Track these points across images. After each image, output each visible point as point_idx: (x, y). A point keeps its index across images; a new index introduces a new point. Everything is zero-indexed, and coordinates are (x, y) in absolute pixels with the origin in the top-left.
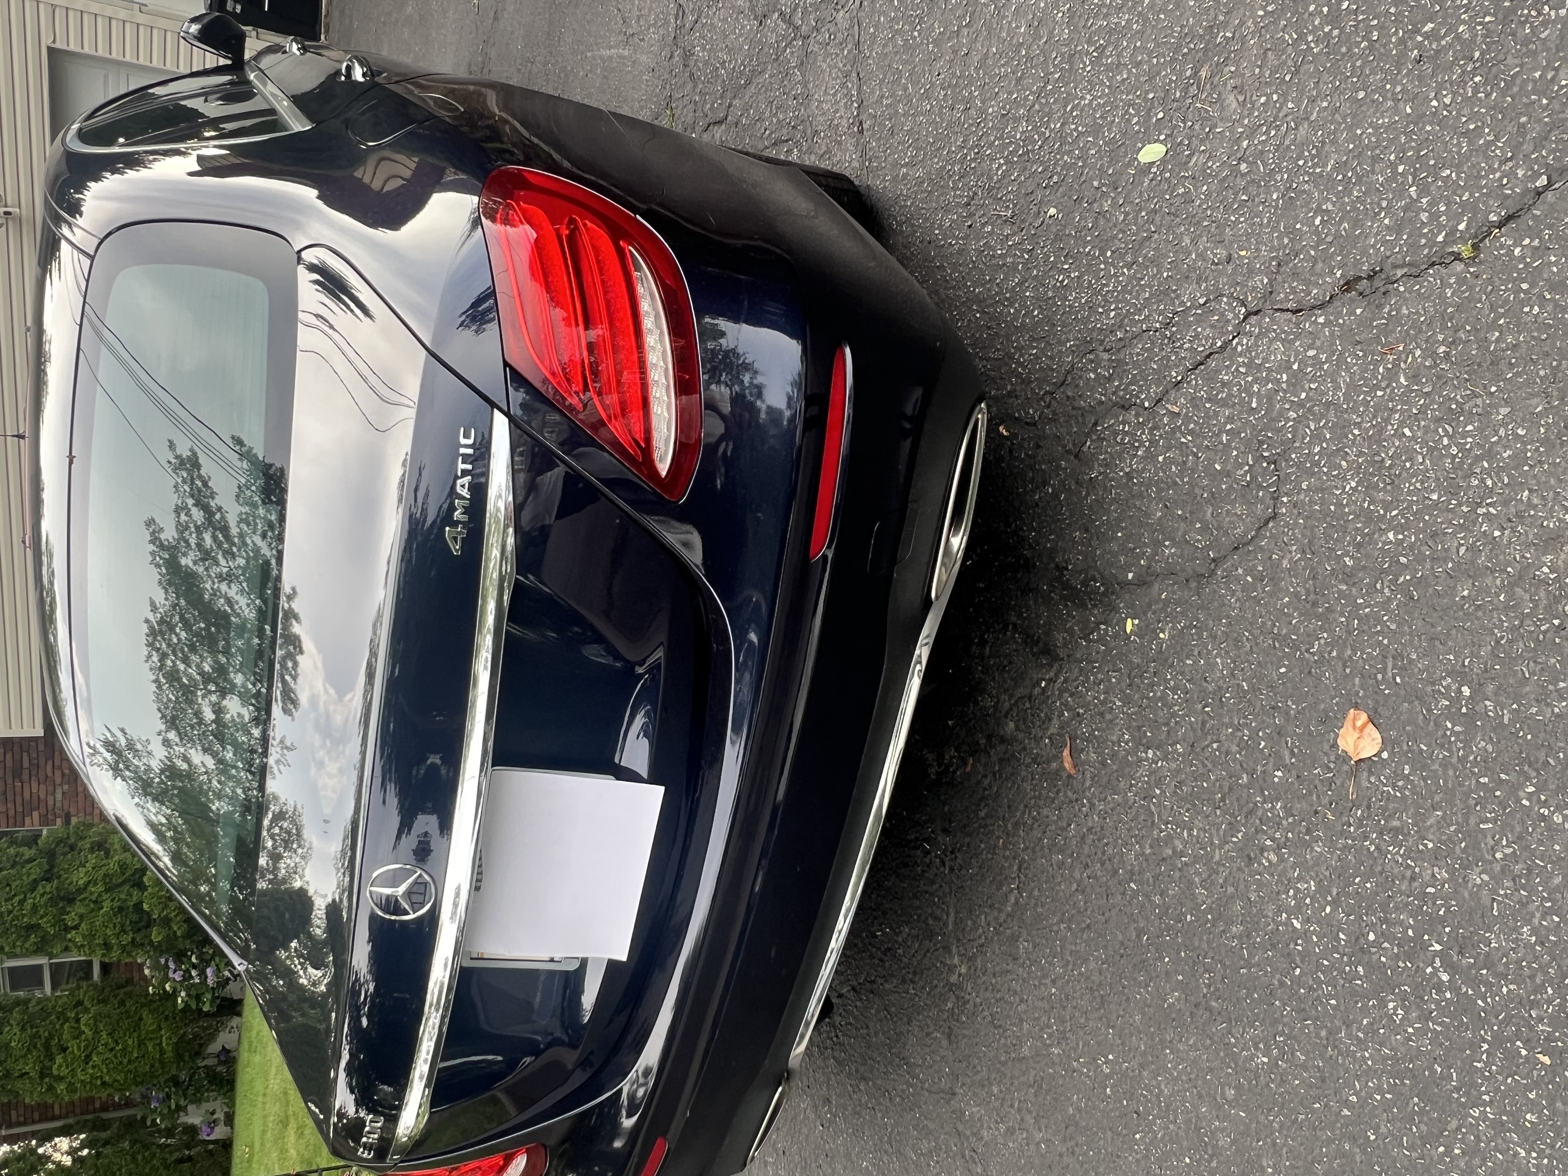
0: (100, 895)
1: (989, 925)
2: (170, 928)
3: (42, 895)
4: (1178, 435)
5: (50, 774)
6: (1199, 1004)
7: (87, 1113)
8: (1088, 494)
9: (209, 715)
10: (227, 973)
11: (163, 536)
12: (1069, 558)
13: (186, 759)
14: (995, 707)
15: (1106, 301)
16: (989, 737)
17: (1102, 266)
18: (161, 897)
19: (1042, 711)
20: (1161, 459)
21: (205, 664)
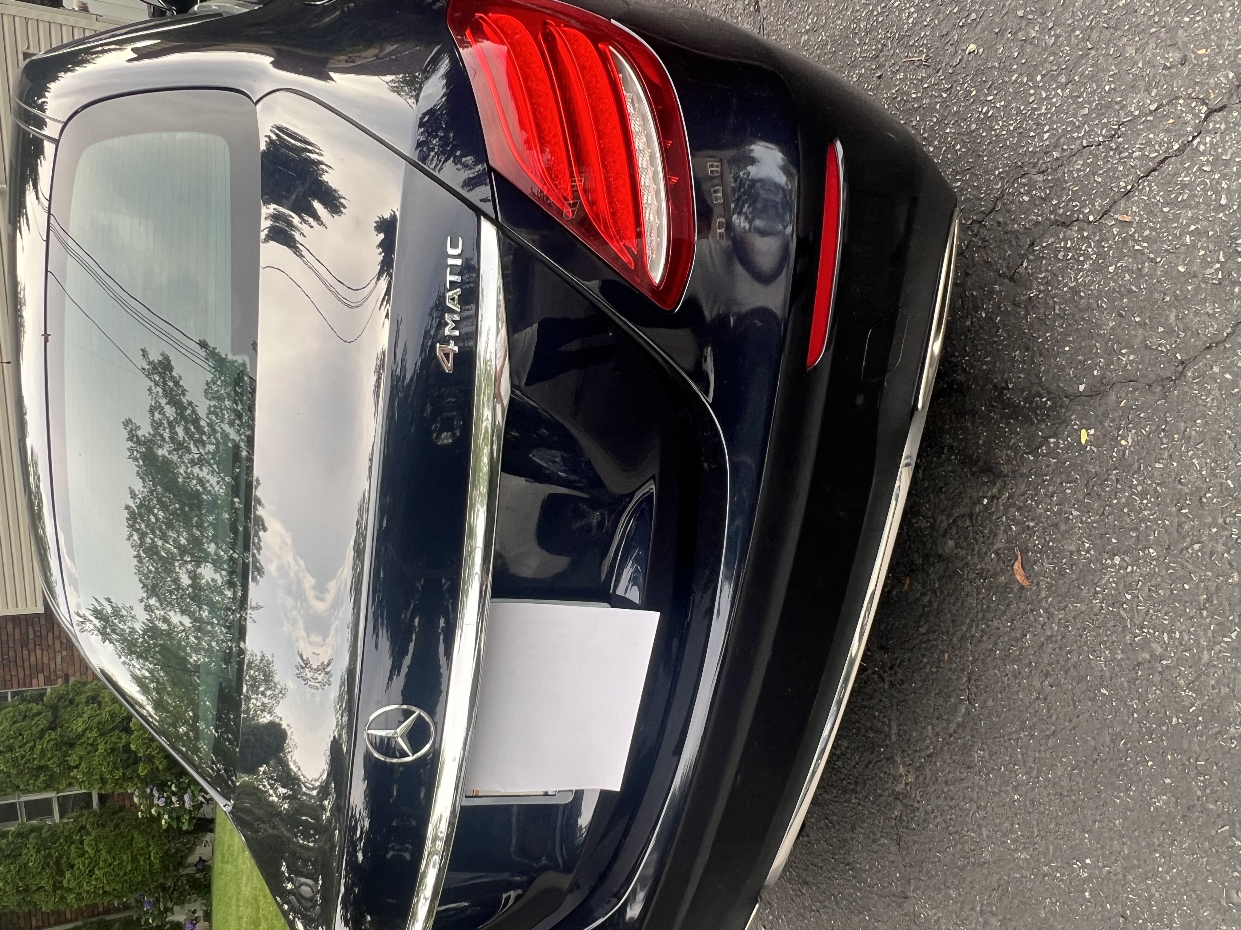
0: (95, 740)
1: (937, 735)
2: (153, 764)
3: (49, 742)
4: (1131, 243)
5: (51, 643)
6: (1194, 806)
7: (93, 916)
8: (1027, 313)
9: (185, 581)
10: (201, 799)
11: (139, 433)
12: (1009, 378)
13: (166, 620)
14: (932, 527)
15: (1038, 124)
16: (926, 556)
17: (1032, 91)
18: (145, 739)
19: (985, 528)
20: (1111, 269)
21: (181, 538)
